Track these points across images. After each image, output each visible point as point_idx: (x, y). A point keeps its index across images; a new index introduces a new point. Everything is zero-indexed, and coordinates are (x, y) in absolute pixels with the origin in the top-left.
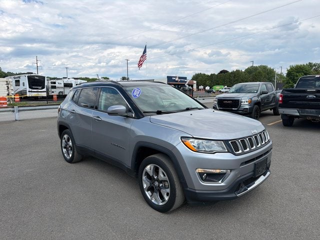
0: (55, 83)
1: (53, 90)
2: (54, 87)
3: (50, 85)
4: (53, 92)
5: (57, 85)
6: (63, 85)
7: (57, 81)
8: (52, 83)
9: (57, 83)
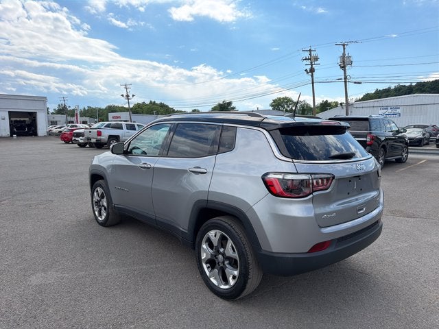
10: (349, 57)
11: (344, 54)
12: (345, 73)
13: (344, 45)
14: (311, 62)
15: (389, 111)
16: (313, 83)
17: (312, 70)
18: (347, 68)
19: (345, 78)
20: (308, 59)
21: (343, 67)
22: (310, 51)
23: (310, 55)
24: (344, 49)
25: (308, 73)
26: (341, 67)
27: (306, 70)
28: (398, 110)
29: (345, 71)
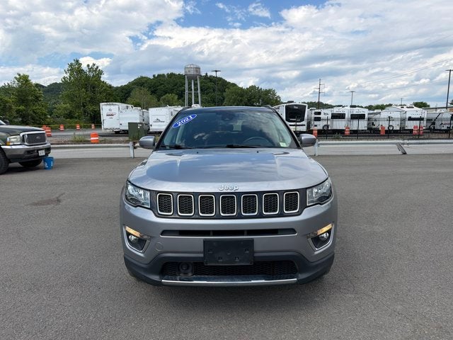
0: (319, 113)
1: (316, 123)
2: (318, 119)
3: (313, 116)
4: (316, 126)
5: (322, 116)
6: (330, 116)
7: (323, 111)
8: (316, 113)
9: (322, 113)
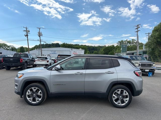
10: (41, 33)
11: (39, 31)
12: (40, 38)
13: (39, 29)
14: (27, 32)
15: (53, 52)
16: (28, 40)
17: (27, 35)
18: (41, 36)
19: (40, 40)
20: (26, 31)
21: (40, 36)
22: (26, 28)
23: (26, 29)
24: (40, 30)
25: (26, 36)
26: (39, 36)
27: (25, 35)
28: (56, 52)
29: (40, 37)
